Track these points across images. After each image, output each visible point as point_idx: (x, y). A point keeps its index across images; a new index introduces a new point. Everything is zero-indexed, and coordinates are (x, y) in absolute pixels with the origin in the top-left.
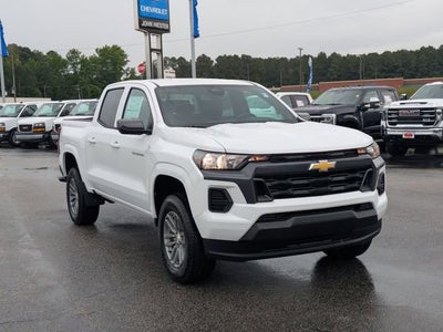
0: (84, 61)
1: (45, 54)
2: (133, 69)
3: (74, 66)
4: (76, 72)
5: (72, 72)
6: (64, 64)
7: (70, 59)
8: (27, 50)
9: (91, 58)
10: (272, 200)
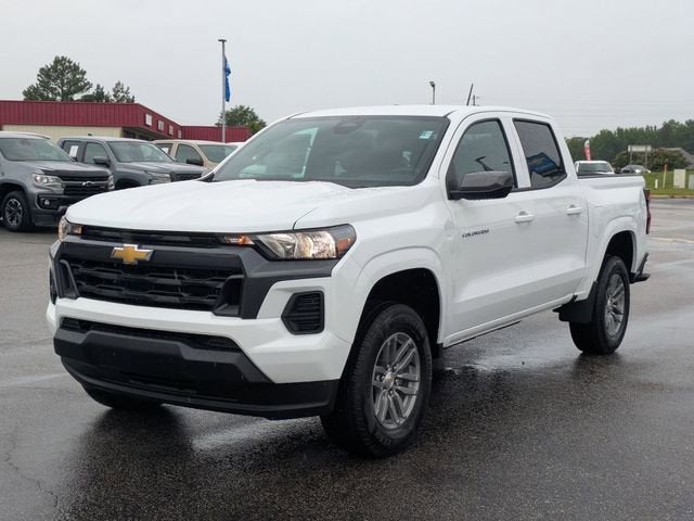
10: (76, 299)
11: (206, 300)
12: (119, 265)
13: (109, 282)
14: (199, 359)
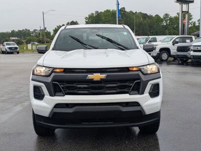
0: (171, 19)
1: (154, 16)
2: (195, 22)
3: (166, 21)
4: (167, 24)
5: (165, 24)
6: (162, 20)
7: (164, 18)
8: (146, 14)
9: (175, 17)
10: (64, 96)
11: (126, 90)
12: (92, 81)
13: (80, 88)
14: (127, 110)
